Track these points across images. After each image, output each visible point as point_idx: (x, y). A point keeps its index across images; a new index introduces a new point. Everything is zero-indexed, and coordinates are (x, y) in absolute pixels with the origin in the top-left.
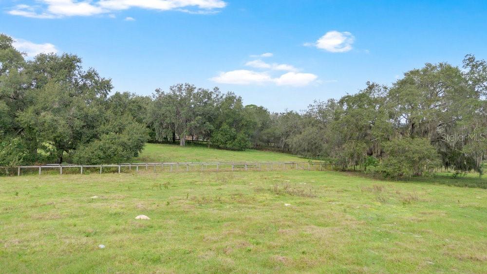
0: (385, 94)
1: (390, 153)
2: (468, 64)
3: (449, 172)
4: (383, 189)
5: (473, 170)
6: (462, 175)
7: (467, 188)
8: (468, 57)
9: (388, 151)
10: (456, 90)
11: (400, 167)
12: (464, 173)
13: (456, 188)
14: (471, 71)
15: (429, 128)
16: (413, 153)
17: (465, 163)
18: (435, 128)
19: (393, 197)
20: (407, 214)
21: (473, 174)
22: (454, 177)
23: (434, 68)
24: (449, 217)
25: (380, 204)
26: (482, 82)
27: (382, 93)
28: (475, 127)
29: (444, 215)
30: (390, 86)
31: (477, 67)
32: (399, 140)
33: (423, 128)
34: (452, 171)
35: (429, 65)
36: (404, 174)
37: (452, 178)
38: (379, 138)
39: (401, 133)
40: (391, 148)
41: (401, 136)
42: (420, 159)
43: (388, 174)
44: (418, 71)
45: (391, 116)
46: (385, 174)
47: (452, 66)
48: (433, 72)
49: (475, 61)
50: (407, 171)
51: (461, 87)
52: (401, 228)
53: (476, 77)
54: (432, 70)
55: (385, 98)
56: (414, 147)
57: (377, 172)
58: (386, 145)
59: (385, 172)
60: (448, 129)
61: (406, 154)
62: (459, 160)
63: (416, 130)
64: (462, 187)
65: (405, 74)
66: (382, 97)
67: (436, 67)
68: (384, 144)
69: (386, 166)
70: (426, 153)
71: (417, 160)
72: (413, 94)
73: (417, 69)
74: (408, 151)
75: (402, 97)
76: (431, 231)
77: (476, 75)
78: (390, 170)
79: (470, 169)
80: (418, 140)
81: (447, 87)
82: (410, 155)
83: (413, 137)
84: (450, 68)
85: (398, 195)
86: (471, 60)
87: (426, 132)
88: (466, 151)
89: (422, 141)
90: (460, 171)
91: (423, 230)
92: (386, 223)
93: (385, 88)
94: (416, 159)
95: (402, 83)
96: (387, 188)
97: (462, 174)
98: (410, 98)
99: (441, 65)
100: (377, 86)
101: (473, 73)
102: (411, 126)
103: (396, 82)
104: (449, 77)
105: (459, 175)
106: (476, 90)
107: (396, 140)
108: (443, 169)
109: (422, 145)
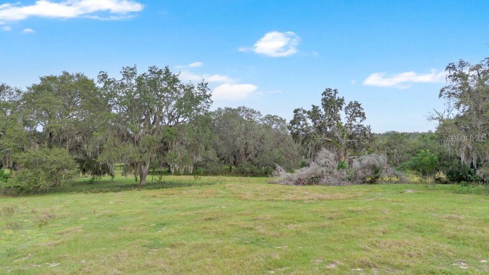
0: (18, 98)
1: (25, 165)
2: (102, 80)
3: (86, 177)
4: (15, 210)
5: (106, 175)
6: (98, 180)
7: (102, 193)
8: (102, 73)
9: (22, 163)
10: (92, 101)
11: (36, 180)
12: (99, 177)
13: (93, 195)
14: (104, 87)
15: (68, 138)
16: (51, 164)
17: (100, 168)
18: (73, 137)
19: (27, 218)
20: (42, 239)
21: (106, 178)
22: (91, 182)
23: (72, 77)
24: (85, 233)
25: (11, 232)
26: (114, 98)
27: (14, 97)
28: (108, 137)
29: (81, 230)
30: (24, 90)
31: (109, 84)
32: (35, 151)
33: (61, 138)
34: (88, 177)
35: (66, 74)
36: (41, 187)
37: (89, 184)
38: (10, 149)
39: (38, 143)
40: (26, 160)
41: (37, 145)
42: (58, 169)
43: (22, 189)
44: (55, 78)
45: (26, 123)
46: (19, 189)
47: (88, 78)
48: (71, 82)
49: (108, 78)
50: (43, 183)
51: (97, 99)
52: (37, 260)
53: (108, 93)
54: (69, 78)
55: (18, 103)
56: (52, 158)
57: (9, 188)
58: (20, 157)
59: (19, 187)
60: (85, 137)
61: (44, 165)
62: (95, 166)
63: (54, 138)
64: (98, 192)
65: (42, 79)
66: (14, 101)
67: (73, 76)
68: (17, 155)
69: (20, 180)
70: (64, 163)
71: (56, 171)
72: (50, 102)
73: (54, 75)
74: (46, 162)
75: (38, 105)
76: (68, 255)
77: (109, 91)
78: (24, 184)
79: (104, 174)
80: (56, 150)
81: (84, 98)
82: (47, 166)
83: (50, 147)
84: (87, 80)
85: (33, 215)
86: (105, 76)
87: (64, 141)
88: (101, 159)
89: (60, 151)
90: (96, 176)
91: (60, 256)
92: (18, 258)
93: (19, 91)
94: (54, 169)
95: (38, 89)
96: (21, 207)
97: (98, 178)
98: (48, 106)
99: (78, 76)
100: (8, 87)
101: (106, 89)
102: (49, 135)
103: (31, 87)
104: (86, 88)
105: (95, 180)
106: (109, 103)
107: (31, 150)
108: (81, 175)
109: (61, 155)
